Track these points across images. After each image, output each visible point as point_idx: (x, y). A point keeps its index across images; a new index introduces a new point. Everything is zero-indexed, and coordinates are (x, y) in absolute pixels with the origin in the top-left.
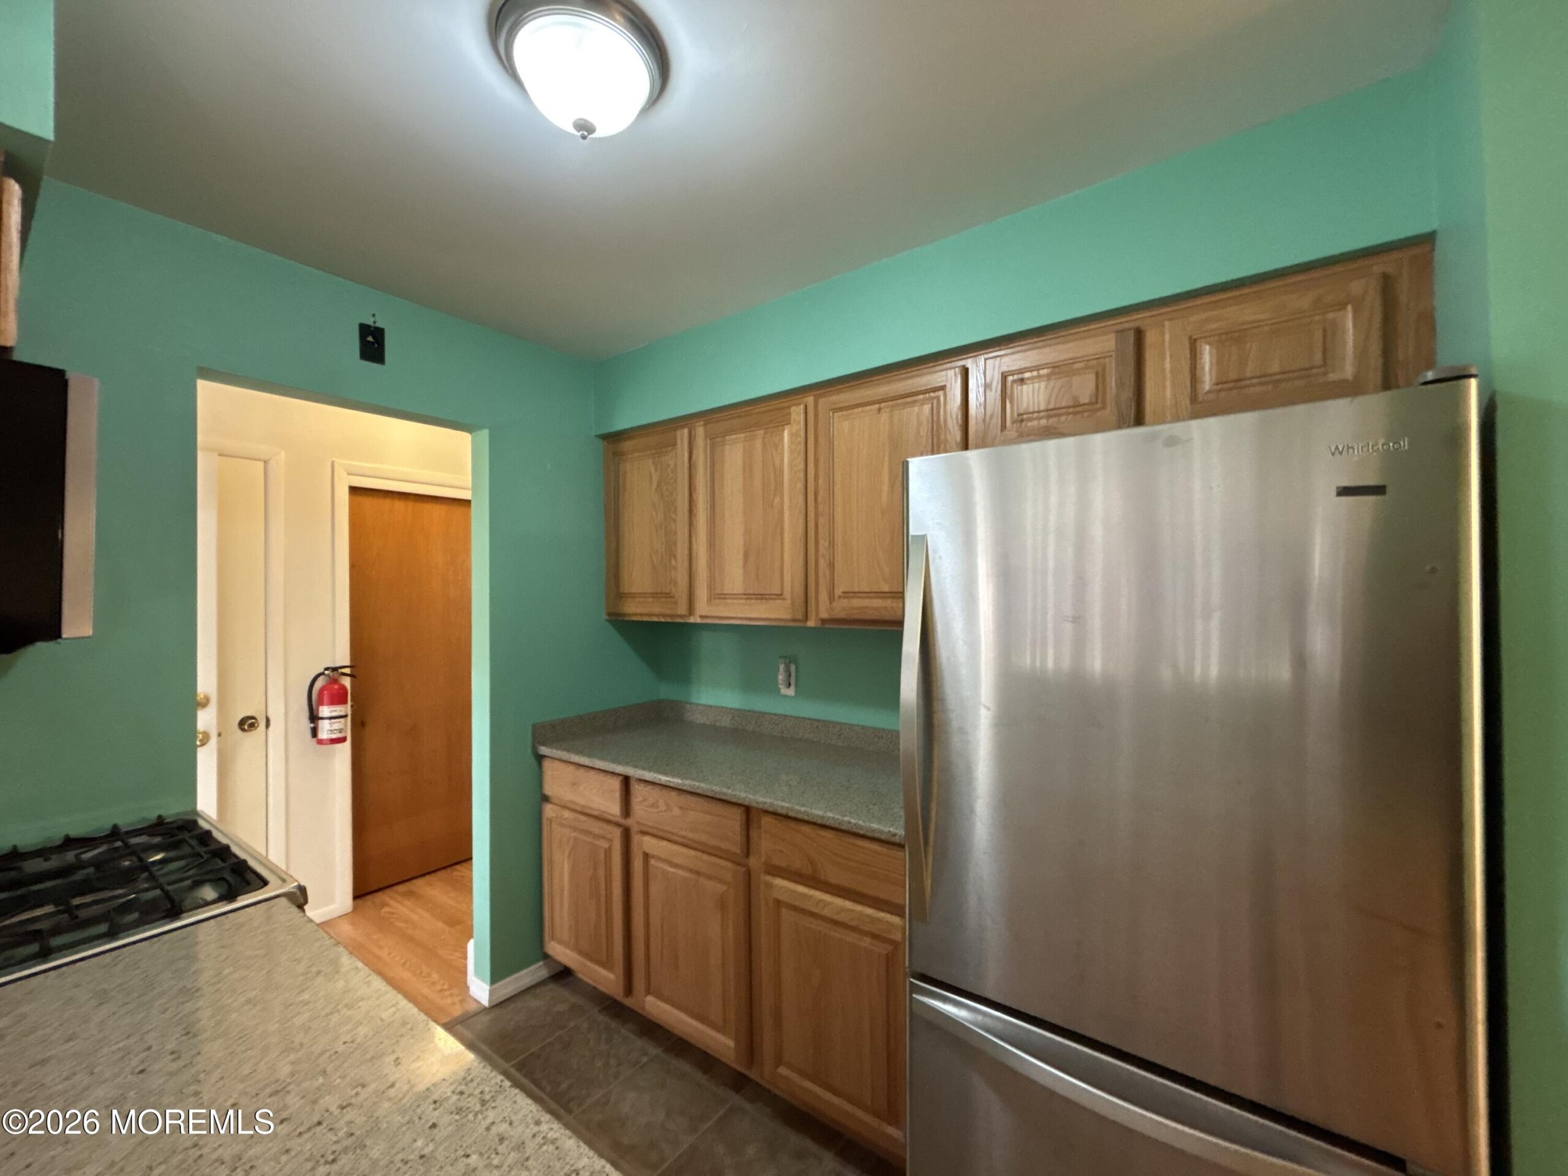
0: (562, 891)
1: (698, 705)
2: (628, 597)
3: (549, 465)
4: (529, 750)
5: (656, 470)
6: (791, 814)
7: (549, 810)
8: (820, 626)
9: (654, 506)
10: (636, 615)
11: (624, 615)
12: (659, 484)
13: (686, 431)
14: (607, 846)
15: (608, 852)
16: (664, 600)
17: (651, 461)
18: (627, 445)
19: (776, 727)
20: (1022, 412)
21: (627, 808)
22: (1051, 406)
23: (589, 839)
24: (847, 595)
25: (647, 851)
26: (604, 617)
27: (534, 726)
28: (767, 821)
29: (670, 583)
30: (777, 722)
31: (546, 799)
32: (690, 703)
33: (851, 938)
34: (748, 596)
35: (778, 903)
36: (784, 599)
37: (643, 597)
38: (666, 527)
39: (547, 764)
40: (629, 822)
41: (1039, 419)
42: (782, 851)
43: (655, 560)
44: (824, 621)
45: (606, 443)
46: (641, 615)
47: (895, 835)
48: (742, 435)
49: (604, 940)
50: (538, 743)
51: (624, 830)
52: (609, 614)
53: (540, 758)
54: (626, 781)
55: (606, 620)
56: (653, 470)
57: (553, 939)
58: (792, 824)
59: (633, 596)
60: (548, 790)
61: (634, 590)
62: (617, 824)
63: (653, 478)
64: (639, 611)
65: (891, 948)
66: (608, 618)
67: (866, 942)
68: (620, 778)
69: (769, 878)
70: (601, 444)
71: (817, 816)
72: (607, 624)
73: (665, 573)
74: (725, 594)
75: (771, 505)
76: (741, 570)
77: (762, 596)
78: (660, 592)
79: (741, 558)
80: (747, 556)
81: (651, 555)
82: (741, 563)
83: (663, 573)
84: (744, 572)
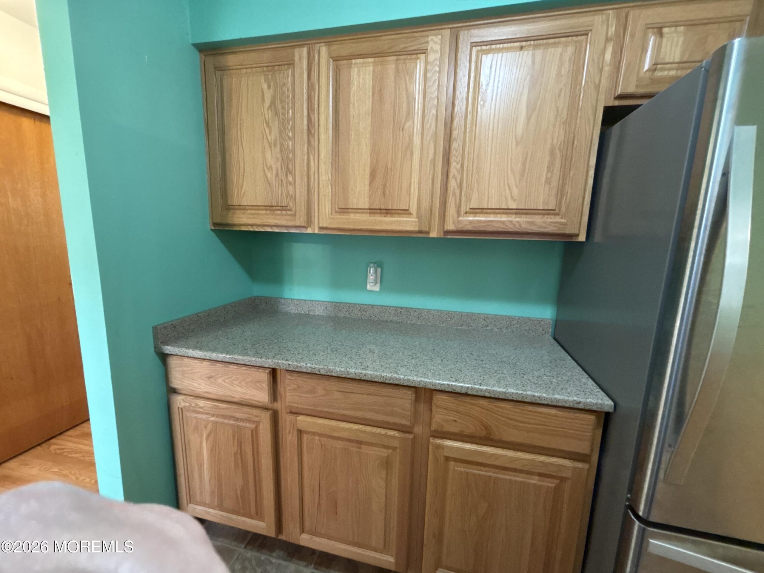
0: (201, 466)
1: (292, 300)
2: (237, 209)
3: (146, 57)
4: (152, 350)
5: (269, 87)
6: (470, 392)
7: (179, 401)
8: (442, 236)
9: (268, 124)
10: (246, 225)
11: (233, 225)
12: (273, 102)
13: (305, 50)
14: (253, 426)
15: (255, 433)
16: (279, 212)
17: (263, 77)
18: (232, 60)
19: (365, 313)
20: (659, 62)
21: (274, 394)
22: (685, 59)
23: (232, 422)
24: (474, 211)
25: (300, 429)
26: (209, 226)
27: (155, 328)
28: (439, 399)
29: (287, 197)
30: (366, 310)
31: (174, 391)
32: (284, 299)
33: (519, 478)
34: (372, 211)
35: (447, 459)
36: (410, 214)
37: (256, 210)
38: (281, 145)
39: (173, 362)
40: (277, 406)
41: (670, 69)
42: (456, 421)
43: (269, 175)
44: (447, 232)
45: (203, 57)
46: (252, 225)
47: (579, 403)
48: (372, 60)
49: (252, 497)
50: (161, 343)
51: (272, 413)
52: (215, 224)
53: (164, 357)
54: (274, 372)
55: (212, 230)
56: (265, 86)
57: (190, 503)
58: (468, 400)
59: (243, 208)
60: (176, 383)
61: (245, 202)
62: (266, 409)
63: (266, 98)
64: (251, 221)
65: (558, 481)
66: (213, 228)
67: (534, 480)
68: (267, 371)
69: (439, 441)
70: (196, 54)
71: (500, 393)
72: (212, 233)
73: (280, 188)
74: (348, 209)
75: (401, 129)
76: (367, 188)
77: (387, 211)
78: (275, 205)
79: (367, 176)
80: (373, 175)
81: (264, 170)
82: (367, 182)
83: (278, 187)
84: (370, 189)
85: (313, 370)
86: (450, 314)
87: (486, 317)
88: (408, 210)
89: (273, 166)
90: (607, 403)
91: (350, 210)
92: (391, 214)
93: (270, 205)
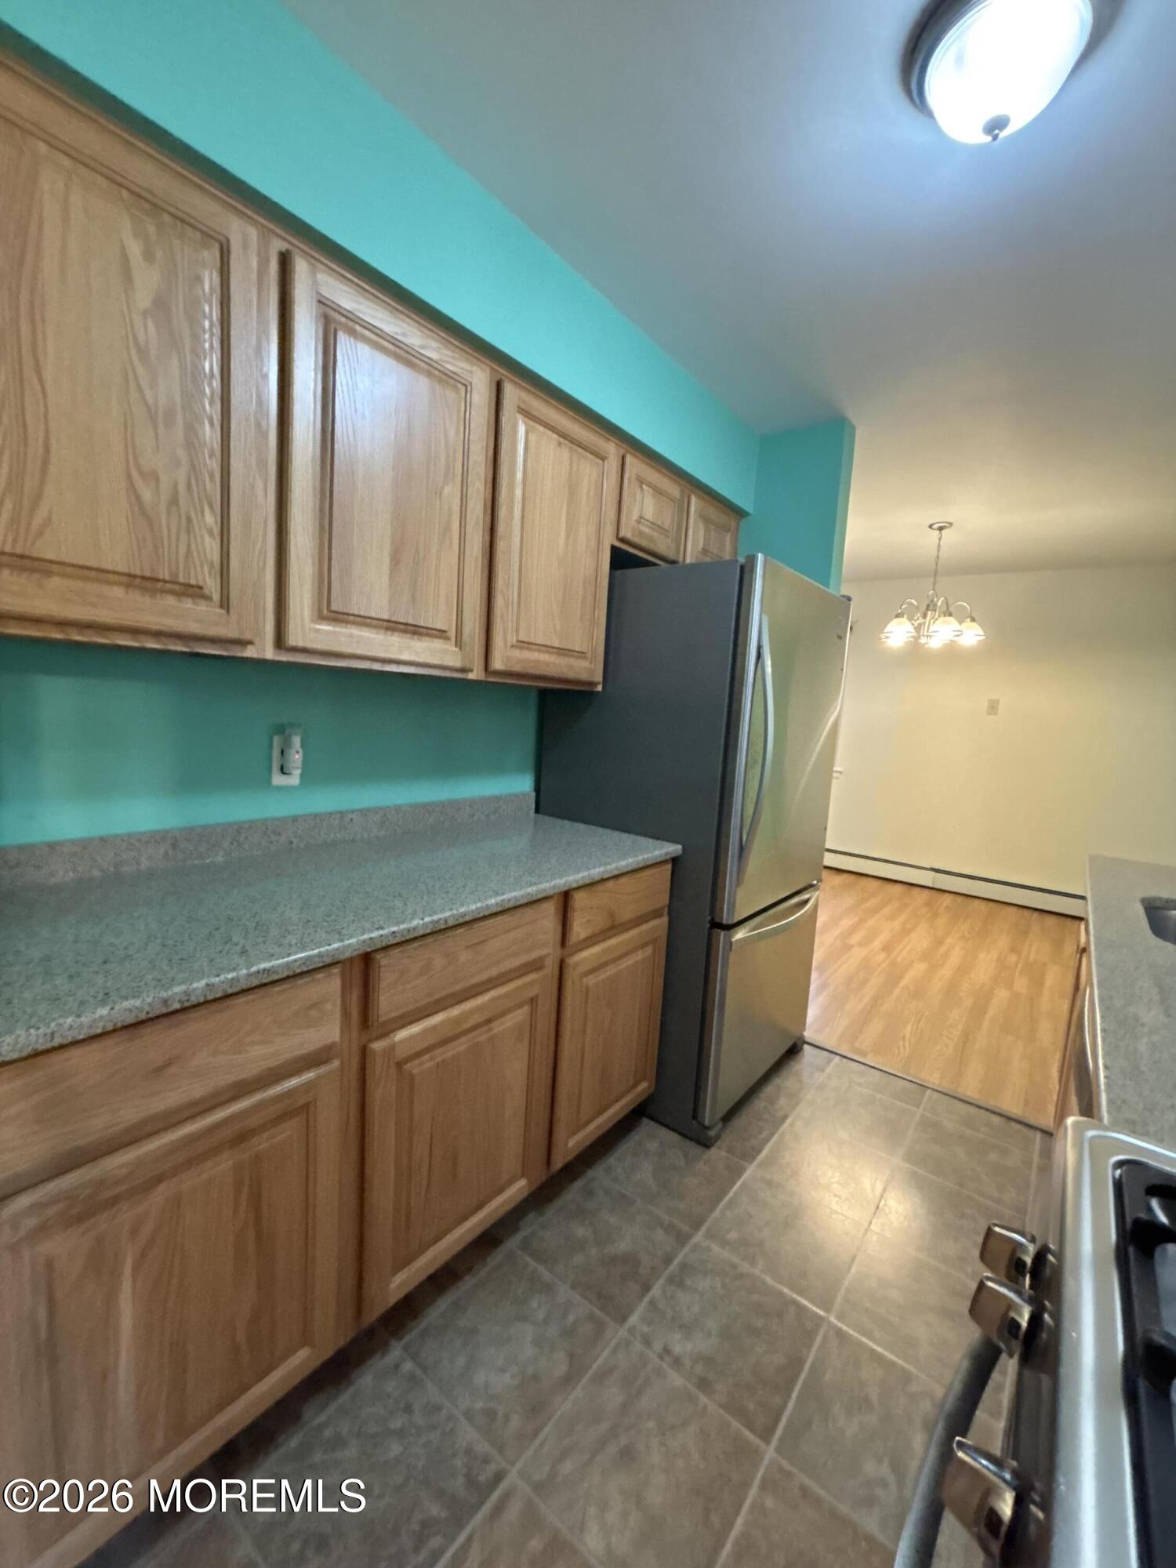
5: (149, 258)
16: (170, 598)
20: (642, 515)
22: (653, 521)
29: (202, 565)
34: (391, 625)
36: (448, 638)
37: (88, 579)
41: (647, 526)
44: (493, 673)
56: (134, 249)
59: (33, 566)
61: (47, 550)
63: (137, 283)
64: (74, 612)
73: (183, 537)
74: (348, 614)
75: (438, 494)
76: (385, 579)
77: (416, 628)
78: (167, 578)
79: (387, 560)
80: (396, 559)
81: (129, 477)
82: (386, 569)
83: (178, 536)
84: (390, 585)
85: (436, 925)
86: (428, 808)
87: (472, 803)
88: (444, 631)
89: (164, 478)
90: (674, 849)
91: (352, 618)
92: (421, 634)
93: (147, 574)
